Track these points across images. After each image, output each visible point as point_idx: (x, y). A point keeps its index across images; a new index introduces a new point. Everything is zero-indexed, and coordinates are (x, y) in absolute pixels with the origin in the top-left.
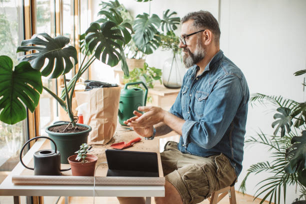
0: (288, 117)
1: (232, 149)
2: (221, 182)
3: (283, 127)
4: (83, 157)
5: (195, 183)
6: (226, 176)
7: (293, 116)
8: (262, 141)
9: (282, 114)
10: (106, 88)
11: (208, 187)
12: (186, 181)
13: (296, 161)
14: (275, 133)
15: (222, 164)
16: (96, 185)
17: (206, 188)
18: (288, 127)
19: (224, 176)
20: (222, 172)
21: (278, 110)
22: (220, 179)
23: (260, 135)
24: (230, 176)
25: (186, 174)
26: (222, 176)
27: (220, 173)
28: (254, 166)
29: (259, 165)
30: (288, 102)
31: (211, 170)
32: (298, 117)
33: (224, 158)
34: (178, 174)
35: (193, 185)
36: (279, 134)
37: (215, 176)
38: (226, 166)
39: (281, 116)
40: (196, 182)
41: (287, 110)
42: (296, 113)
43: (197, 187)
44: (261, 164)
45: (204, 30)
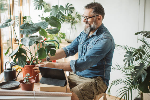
0: (132, 56)
2: (99, 91)
3: (129, 61)
4: (27, 81)
5: (86, 93)
6: (102, 88)
7: (134, 55)
8: (118, 69)
9: (128, 55)
11: (93, 94)
12: (82, 91)
13: (137, 79)
14: (125, 64)
15: (99, 82)
16: (35, 96)
17: (92, 95)
18: (132, 61)
19: (101, 88)
20: (100, 86)
21: (126, 53)
22: (99, 90)
23: (117, 66)
24: (103, 87)
25: (81, 88)
26: (100, 88)
27: (99, 86)
28: (114, 81)
29: (117, 81)
30: (130, 48)
31: (94, 85)
32: (136, 56)
34: (77, 88)
35: (85, 94)
36: (127, 65)
37: (96, 88)
38: (102, 83)
39: (128, 56)
40: (87, 91)
41: (131, 53)
42: (136, 54)
43: (88, 94)
44: (118, 80)
45: (98, 15)
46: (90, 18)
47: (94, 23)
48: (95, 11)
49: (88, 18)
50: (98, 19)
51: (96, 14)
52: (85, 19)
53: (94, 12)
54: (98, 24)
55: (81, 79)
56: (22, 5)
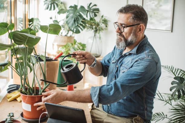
1: (145, 112)
10: (49, 62)
33: (139, 118)
45: (139, 24)
46: (127, 27)
47: (132, 34)
48: (135, 17)
49: (124, 27)
50: (138, 30)
51: (136, 22)
52: (119, 29)
53: (133, 19)
54: (138, 36)
55: (112, 119)
56: (28, 3)
